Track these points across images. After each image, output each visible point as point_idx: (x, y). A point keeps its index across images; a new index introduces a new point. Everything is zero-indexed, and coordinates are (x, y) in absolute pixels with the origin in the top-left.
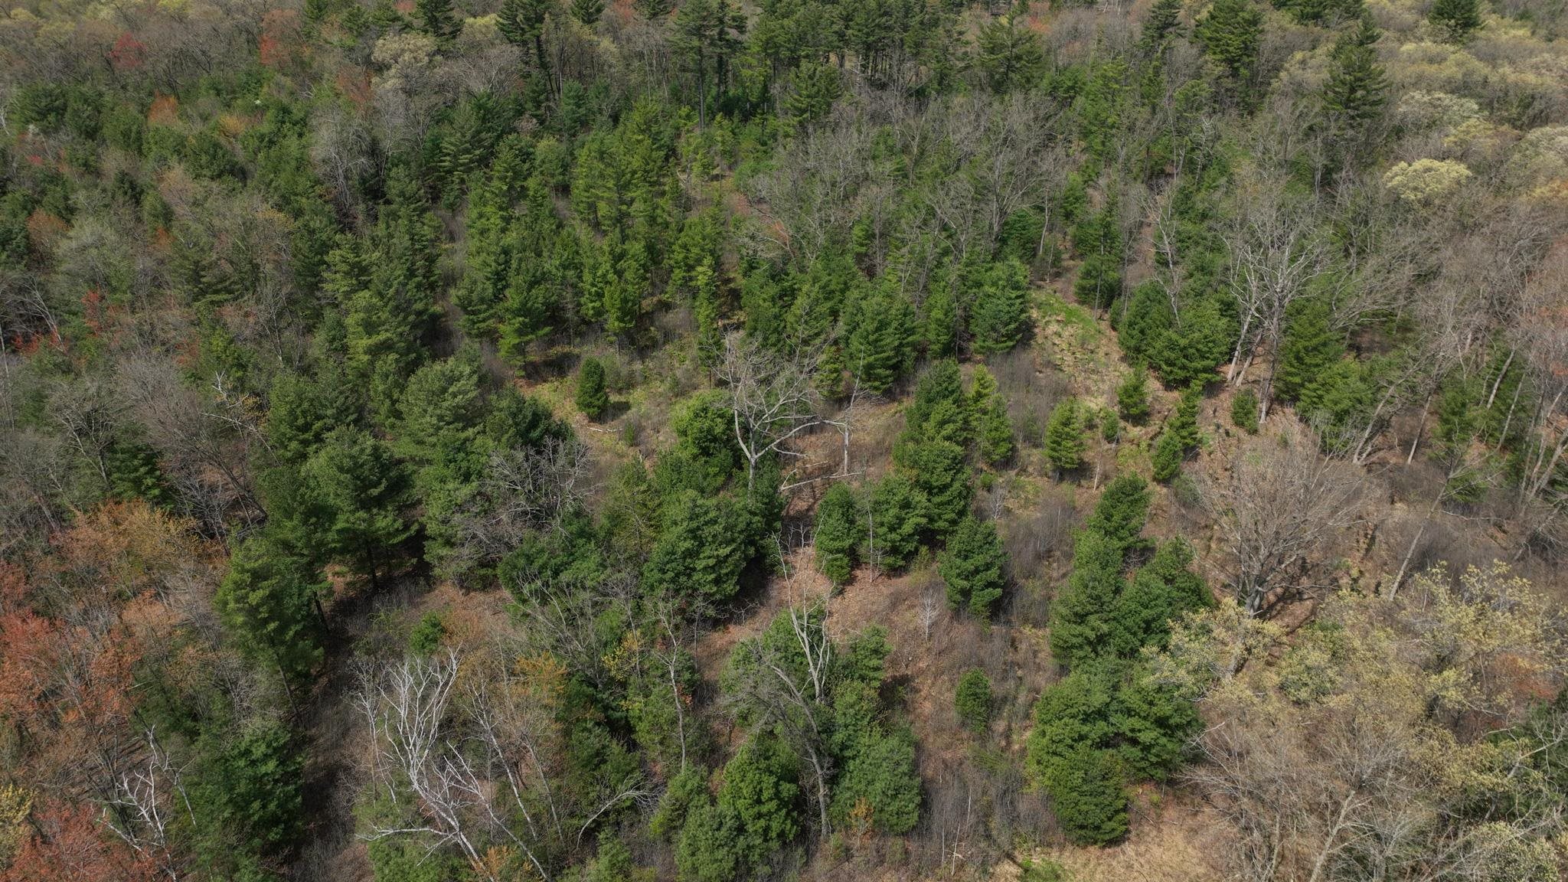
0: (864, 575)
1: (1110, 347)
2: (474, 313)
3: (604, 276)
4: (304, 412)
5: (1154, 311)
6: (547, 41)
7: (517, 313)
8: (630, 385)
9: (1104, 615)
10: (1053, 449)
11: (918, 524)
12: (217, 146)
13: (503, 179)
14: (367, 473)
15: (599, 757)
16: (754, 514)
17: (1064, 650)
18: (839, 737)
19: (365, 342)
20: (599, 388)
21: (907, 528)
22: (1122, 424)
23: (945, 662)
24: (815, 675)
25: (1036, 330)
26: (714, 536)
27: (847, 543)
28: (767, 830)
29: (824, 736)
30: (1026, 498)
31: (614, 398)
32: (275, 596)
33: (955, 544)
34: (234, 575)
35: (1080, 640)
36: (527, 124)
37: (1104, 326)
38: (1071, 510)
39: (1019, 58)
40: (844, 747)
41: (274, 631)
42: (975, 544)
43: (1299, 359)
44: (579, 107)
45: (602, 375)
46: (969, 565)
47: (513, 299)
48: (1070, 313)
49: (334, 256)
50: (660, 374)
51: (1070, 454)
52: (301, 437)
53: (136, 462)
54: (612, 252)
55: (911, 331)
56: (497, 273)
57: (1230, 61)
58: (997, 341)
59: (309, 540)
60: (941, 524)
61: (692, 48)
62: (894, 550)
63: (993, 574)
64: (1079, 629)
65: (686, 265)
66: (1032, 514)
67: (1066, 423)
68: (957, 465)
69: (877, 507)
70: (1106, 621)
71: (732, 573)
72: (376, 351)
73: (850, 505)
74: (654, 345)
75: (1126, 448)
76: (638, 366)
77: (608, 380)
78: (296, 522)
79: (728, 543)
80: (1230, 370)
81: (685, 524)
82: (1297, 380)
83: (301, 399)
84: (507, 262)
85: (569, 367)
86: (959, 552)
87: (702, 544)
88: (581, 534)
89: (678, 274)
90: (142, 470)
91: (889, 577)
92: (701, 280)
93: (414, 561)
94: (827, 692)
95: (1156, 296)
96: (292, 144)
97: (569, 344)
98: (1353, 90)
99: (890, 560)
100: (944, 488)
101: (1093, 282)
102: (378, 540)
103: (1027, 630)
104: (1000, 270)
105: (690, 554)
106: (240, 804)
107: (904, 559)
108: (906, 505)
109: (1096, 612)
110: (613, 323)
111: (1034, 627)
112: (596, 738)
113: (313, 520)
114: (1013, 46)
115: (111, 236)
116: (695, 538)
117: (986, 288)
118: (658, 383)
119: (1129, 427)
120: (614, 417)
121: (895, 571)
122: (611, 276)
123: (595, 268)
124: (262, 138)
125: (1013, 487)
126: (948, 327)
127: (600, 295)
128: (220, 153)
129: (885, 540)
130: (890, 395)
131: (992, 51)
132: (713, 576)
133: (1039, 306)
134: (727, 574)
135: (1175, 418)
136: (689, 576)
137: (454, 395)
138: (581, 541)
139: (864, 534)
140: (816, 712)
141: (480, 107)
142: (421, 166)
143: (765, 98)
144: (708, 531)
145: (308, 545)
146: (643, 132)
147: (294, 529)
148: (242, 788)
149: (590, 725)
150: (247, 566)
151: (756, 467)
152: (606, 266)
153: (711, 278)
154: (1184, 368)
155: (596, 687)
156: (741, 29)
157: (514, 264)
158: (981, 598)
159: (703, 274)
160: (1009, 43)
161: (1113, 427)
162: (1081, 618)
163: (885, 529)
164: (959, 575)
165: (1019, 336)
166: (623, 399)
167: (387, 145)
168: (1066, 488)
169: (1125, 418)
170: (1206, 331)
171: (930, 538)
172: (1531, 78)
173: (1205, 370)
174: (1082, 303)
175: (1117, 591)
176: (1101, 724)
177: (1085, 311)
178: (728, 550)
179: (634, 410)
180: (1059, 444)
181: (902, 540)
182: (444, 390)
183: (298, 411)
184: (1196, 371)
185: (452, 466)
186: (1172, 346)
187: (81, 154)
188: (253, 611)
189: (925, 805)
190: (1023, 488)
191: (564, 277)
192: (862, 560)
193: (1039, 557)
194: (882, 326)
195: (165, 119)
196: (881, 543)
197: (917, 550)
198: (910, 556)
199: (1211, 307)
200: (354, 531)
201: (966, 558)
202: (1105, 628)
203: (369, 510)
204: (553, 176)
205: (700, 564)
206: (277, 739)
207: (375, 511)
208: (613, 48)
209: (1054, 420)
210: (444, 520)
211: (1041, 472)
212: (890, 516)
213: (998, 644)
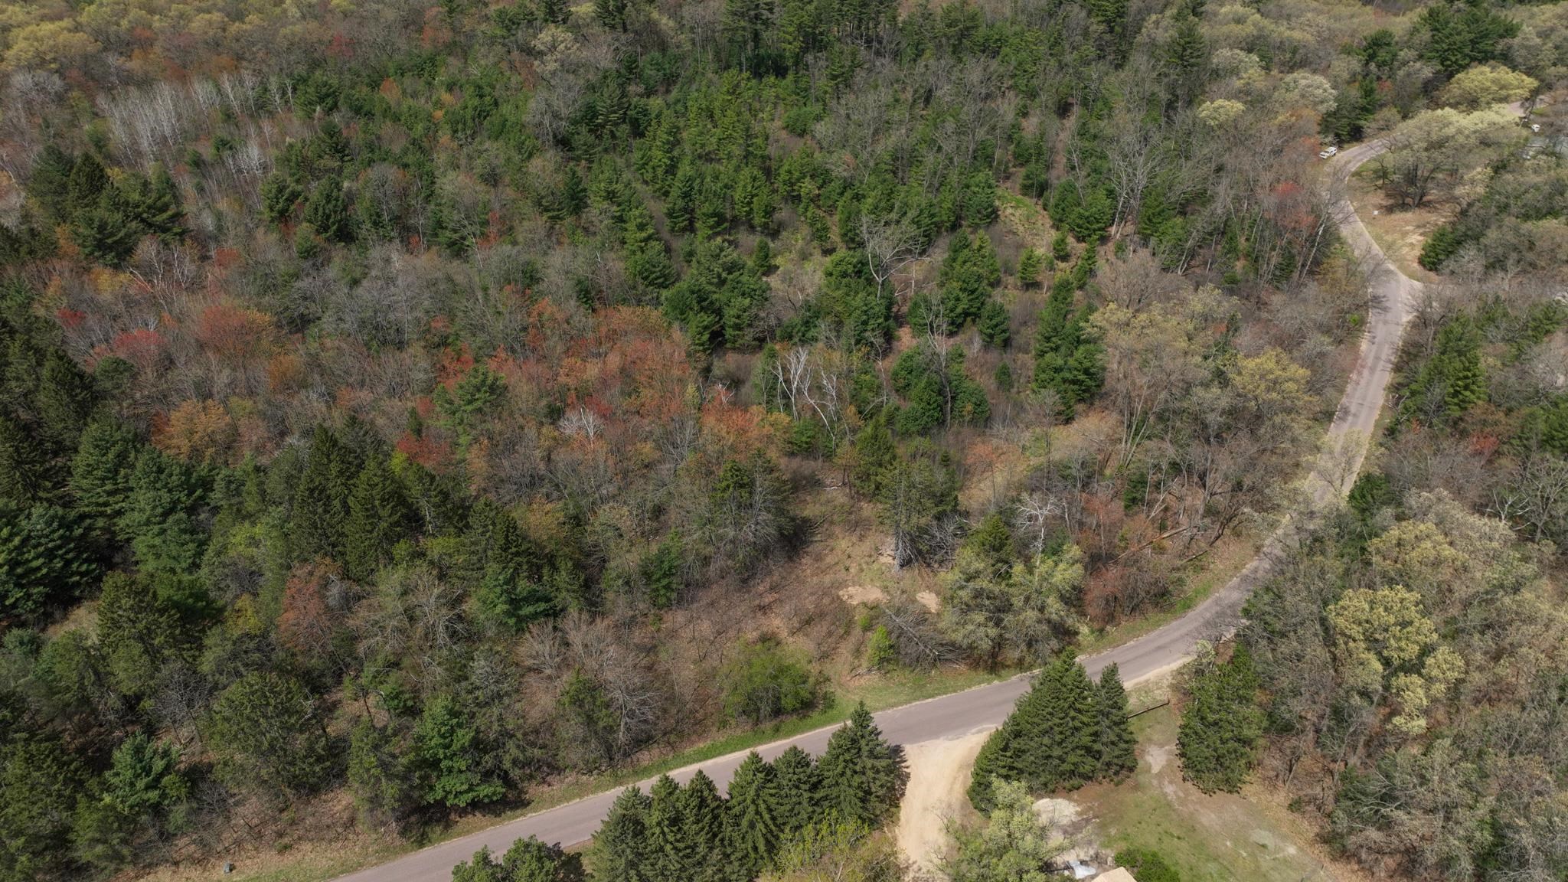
1: (1044, 220)
3: (751, 191)
5: (1070, 198)
7: (710, 216)
8: (774, 255)
9: (1059, 337)
10: (1023, 273)
11: (963, 309)
18: (955, 383)
20: (767, 256)
21: (959, 310)
22: (1056, 261)
25: (1000, 212)
27: (930, 320)
28: (932, 416)
29: (949, 383)
30: (1011, 300)
31: (770, 263)
33: (985, 313)
35: (1048, 349)
37: (1039, 208)
38: (1034, 303)
39: (969, 30)
40: (955, 388)
42: (994, 313)
43: (1150, 220)
45: (768, 248)
46: (994, 322)
48: (1018, 201)
50: (787, 249)
51: (1030, 276)
57: (1108, 22)
58: (981, 219)
60: (973, 310)
62: (952, 323)
63: (1004, 327)
64: (1047, 344)
67: (1029, 258)
68: (980, 279)
69: (943, 301)
70: (1059, 340)
73: (929, 302)
74: (779, 232)
75: (1058, 274)
76: (774, 243)
79: (878, 318)
80: (1113, 230)
82: (1149, 232)
86: (987, 317)
89: (786, 189)
92: (805, 192)
95: (1070, 188)
98: (1185, 50)
99: (950, 328)
100: (973, 291)
101: (1030, 182)
103: (1020, 354)
104: (981, 177)
107: (956, 327)
108: (957, 299)
109: (1055, 336)
111: (1023, 353)
114: (965, 21)
117: (973, 188)
118: (788, 254)
119: (1059, 263)
120: (775, 272)
121: (951, 334)
125: (1002, 295)
126: (952, 212)
129: (948, 318)
130: (925, 253)
131: (952, 26)
133: (999, 198)
135: (1084, 254)
140: (945, 373)
151: (881, 285)
153: (810, 190)
154: (1087, 229)
156: (771, 10)
158: (997, 340)
159: (804, 188)
160: (963, 20)
161: (1051, 263)
162: (1048, 339)
163: (948, 312)
164: (988, 328)
165: (992, 216)
166: (774, 263)
168: (1030, 293)
169: (1057, 258)
170: (1099, 207)
171: (971, 313)
172: (1297, 35)
173: (1099, 229)
174: (1025, 195)
177: (1027, 200)
179: (782, 268)
180: (1026, 270)
181: (956, 317)
184: (1095, 230)
186: (1081, 216)
189: (989, 412)
190: (1007, 295)
193: (1020, 324)
194: (922, 212)
196: (946, 319)
197: (964, 321)
198: (960, 326)
199: (1101, 193)
201: (990, 320)
202: (1059, 342)
205: (870, 328)
208: (671, 23)
209: (1023, 257)
210: (738, 317)
211: (1016, 287)
212: (950, 304)
213: (1008, 359)
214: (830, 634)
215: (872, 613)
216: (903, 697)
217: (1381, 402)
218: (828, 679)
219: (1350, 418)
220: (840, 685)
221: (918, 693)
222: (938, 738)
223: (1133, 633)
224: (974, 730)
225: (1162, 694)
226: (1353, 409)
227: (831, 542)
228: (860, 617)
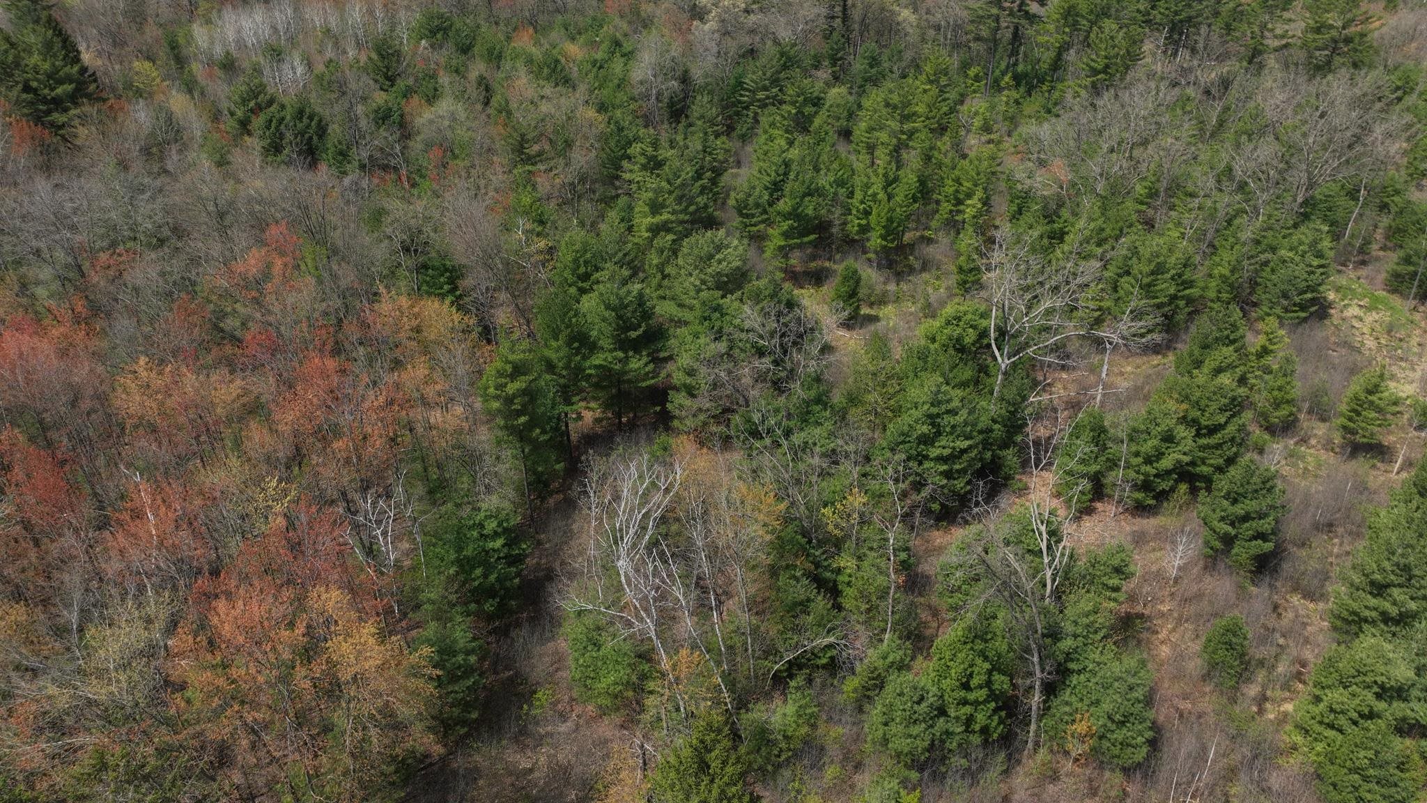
0: (1107, 509)
1: (1424, 339)
2: (747, 216)
3: (875, 195)
4: (586, 262)
6: (853, 5)
7: (786, 216)
8: (882, 301)
9: (1412, 591)
10: (1350, 419)
11: (1179, 462)
12: (557, 61)
13: (793, 103)
14: (629, 315)
15: (803, 606)
16: (995, 421)
17: (1348, 624)
18: (1067, 644)
19: (649, 220)
20: (853, 294)
21: (1166, 463)
23: (1191, 609)
24: (1049, 573)
25: (1332, 311)
26: (953, 427)
27: (1094, 468)
28: (970, 720)
29: (1048, 641)
30: (1306, 469)
31: (865, 310)
32: (530, 394)
33: (1223, 484)
34: (499, 364)
35: (1374, 614)
36: (824, 74)
38: (1363, 489)
39: (1348, 40)
40: (1068, 657)
41: (523, 424)
42: (1250, 488)
44: (872, 67)
45: (858, 281)
46: (1239, 510)
47: (784, 205)
48: (1377, 299)
49: (635, 149)
50: (913, 297)
51: (1370, 431)
52: (580, 284)
53: (442, 280)
54: (885, 175)
55: (1189, 284)
56: (775, 184)
58: (1286, 310)
59: (570, 362)
60: (1204, 469)
61: (989, 17)
62: (1146, 486)
63: (1266, 525)
64: (1373, 602)
65: (956, 199)
66: (1312, 486)
67: (1373, 390)
68: (1235, 406)
69: (1134, 435)
70: (1412, 598)
71: (963, 472)
72: (656, 230)
73: (1103, 430)
74: (912, 270)
76: (892, 287)
77: (862, 292)
78: (560, 342)
81: (926, 407)
83: (586, 251)
84: (786, 174)
85: (827, 277)
86: (1228, 493)
87: (939, 433)
88: (818, 401)
89: (946, 207)
90: (446, 287)
91: (1133, 516)
92: (969, 212)
93: (658, 408)
94: (1058, 595)
96: (617, 66)
97: (829, 259)
99: (1139, 495)
100: (1213, 430)
101: (1411, 268)
102: (628, 381)
103: (1296, 599)
104: (1304, 234)
105: (926, 440)
106: (465, 565)
107: (1154, 498)
108: (1169, 438)
109: (1400, 586)
110: (875, 241)
111: (1304, 597)
112: (802, 590)
113: (576, 345)
114: (1344, 28)
115: (462, 115)
116: (933, 424)
117: (1283, 253)
118: (910, 304)
120: (863, 326)
121: (1140, 509)
122: (881, 196)
123: (867, 186)
124: (594, 63)
125: (1291, 455)
126: (1231, 285)
127: (867, 213)
128: (559, 68)
129: (1138, 472)
130: (1152, 348)
131: (1318, 30)
132: (945, 467)
133: (1338, 289)
134: (958, 471)
136: (920, 463)
137: (720, 262)
138: (818, 408)
139: (1113, 464)
140: (1044, 612)
141: (782, 54)
142: (722, 100)
143: (1057, 64)
144: (948, 420)
145: (567, 367)
146: (931, 82)
147: (558, 350)
148: (469, 551)
149: (798, 574)
150: (511, 357)
151: (1005, 373)
152: (877, 187)
153: (980, 211)
155: (810, 542)
157: (792, 175)
158: (1244, 551)
159: (971, 208)
160: (1340, 24)
161: (1422, 415)
162: (1380, 589)
163: (1140, 460)
164: (1222, 519)
165: (1313, 309)
166: (873, 312)
167: (697, 74)
168: (1360, 466)
171: (1191, 478)
174: (1393, 291)
177: (1396, 301)
178: (967, 443)
179: (883, 323)
180: (1359, 414)
181: (1156, 476)
182: (711, 257)
183: (582, 260)
185: (706, 323)
187: (454, 62)
188: (509, 400)
189: (1154, 744)
190: (1303, 458)
191: (836, 194)
192: (1108, 491)
193: (1317, 527)
194: (1159, 270)
195: (524, 42)
196: (1132, 474)
197: (1173, 489)
198: (1162, 496)
200: (610, 370)
201: (1235, 502)
202: (1413, 606)
203: (626, 352)
204: (838, 119)
205: (934, 452)
206: (507, 520)
207: (631, 353)
208: (913, 18)
209: (1356, 386)
210: (691, 373)
211: (1328, 446)
212: (1149, 446)
213: (1258, 606)
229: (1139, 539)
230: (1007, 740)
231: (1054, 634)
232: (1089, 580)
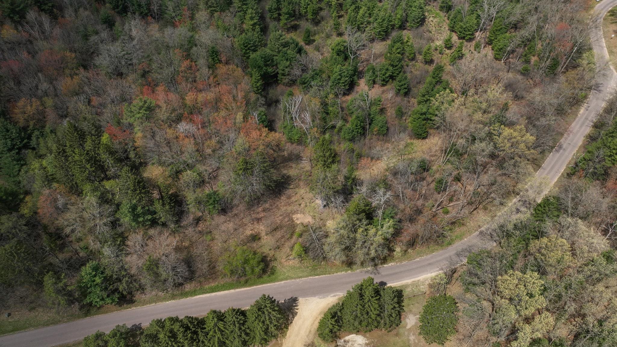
0: (376, 86)
1: (446, 26)
2: (272, 12)
3: (307, 2)
5: (459, 17)
7: (286, 14)
8: (315, 34)
10: (425, 56)
11: (390, 74)
16: (352, 71)
17: (419, 103)
18: (372, 116)
20: (309, 36)
21: (387, 75)
22: (445, 49)
23: (393, 105)
24: (368, 104)
25: (426, 20)
27: (373, 78)
28: (358, 132)
30: (417, 68)
31: (312, 38)
33: (398, 79)
35: (423, 100)
37: (446, 18)
38: (427, 72)
40: (372, 118)
42: (403, 79)
43: (494, 33)
46: (401, 84)
48: (437, 14)
50: (322, 31)
51: (428, 58)
55: (391, 21)
58: (414, 24)
60: (395, 74)
62: (384, 80)
63: (406, 86)
66: (417, 73)
67: (428, 50)
68: (400, 60)
69: (380, 70)
73: (374, 69)
74: (319, 21)
75: (444, 56)
76: (315, 28)
77: (311, 33)
79: (347, 77)
80: (477, 34)
81: (338, 72)
82: (493, 38)
85: (298, 28)
86: (399, 81)
87: (342, 77)
90: (215, 56)
91: (382, 87)
93: (275, 79)
94: (369, 108)
95: (460, 12)
97: (297, 21)
99: (382, 82)
100: (397, 65)
101: (444, 4)
102: (268, 73)
103: (413, 99)
105: (339, 79)
108: (387, 70)
110: (310, 16)
116: (340, 76)
117: (413, 8)
118: (322, 34)
119: (446, 50)
120: (312, 44)
121: (383, 85)
122: (309, 2)
125: (414, 66)
126: (401, 20)
127: (306, 8)
129: (382, 78)
130: (383, 40)
132: (344, 84)
133: (428, 12)
134: (346, 84)
136: (339, 84)
137: (282, 40)
139: (377, 76)
140: (368, 111)
144: (343, 74)
151: (353, 59)
154: (464, 34)
158: (402, 92)
159: (334, 2)
161: (441, 50)
162: (424, 96)
163: (382, 75)
164: (398, 86)
165: (421, 22)
166: (314, 38)
168: (427, 66)
169: (446, 47)
170: (471, 24)
171: (392, 77)
173: (469, 35)
174: (441, 10)
175: (432, 90)
176: (424, 116)
177: (441, 14)
178: (347, 79)
179: (316, 41)
181: (386, 78)
182: (279, 38)
184: (467, 35)
186: (461, 27)
189: (387, 130)
190: (416, 66)
191: (296, 2)
192: (376, 82)
193: (417, 83)
194: (384, 20)
197: (389, 80)
198: (387, 82)
199: (473, 17)
205: (341, 82)
207: (268, 67)
212: (383, 72)
213: (405, 102)
214: (283, 237)
215: (304, 229)
216: (305, 274)
217: (580, 143)
218: (276, 260)
219: (561, 151)
220: (281, 263)
221: (313, 273)
222: (315, 296)
223: (420, 254)
224: (332, 295)
225: (424, 288)
226: (564, 146)
227: (297, 190)
228: (298, 230)
229: (383, 92)
230: (364, 134)
231: (370, 115)
232: (374, 104)
